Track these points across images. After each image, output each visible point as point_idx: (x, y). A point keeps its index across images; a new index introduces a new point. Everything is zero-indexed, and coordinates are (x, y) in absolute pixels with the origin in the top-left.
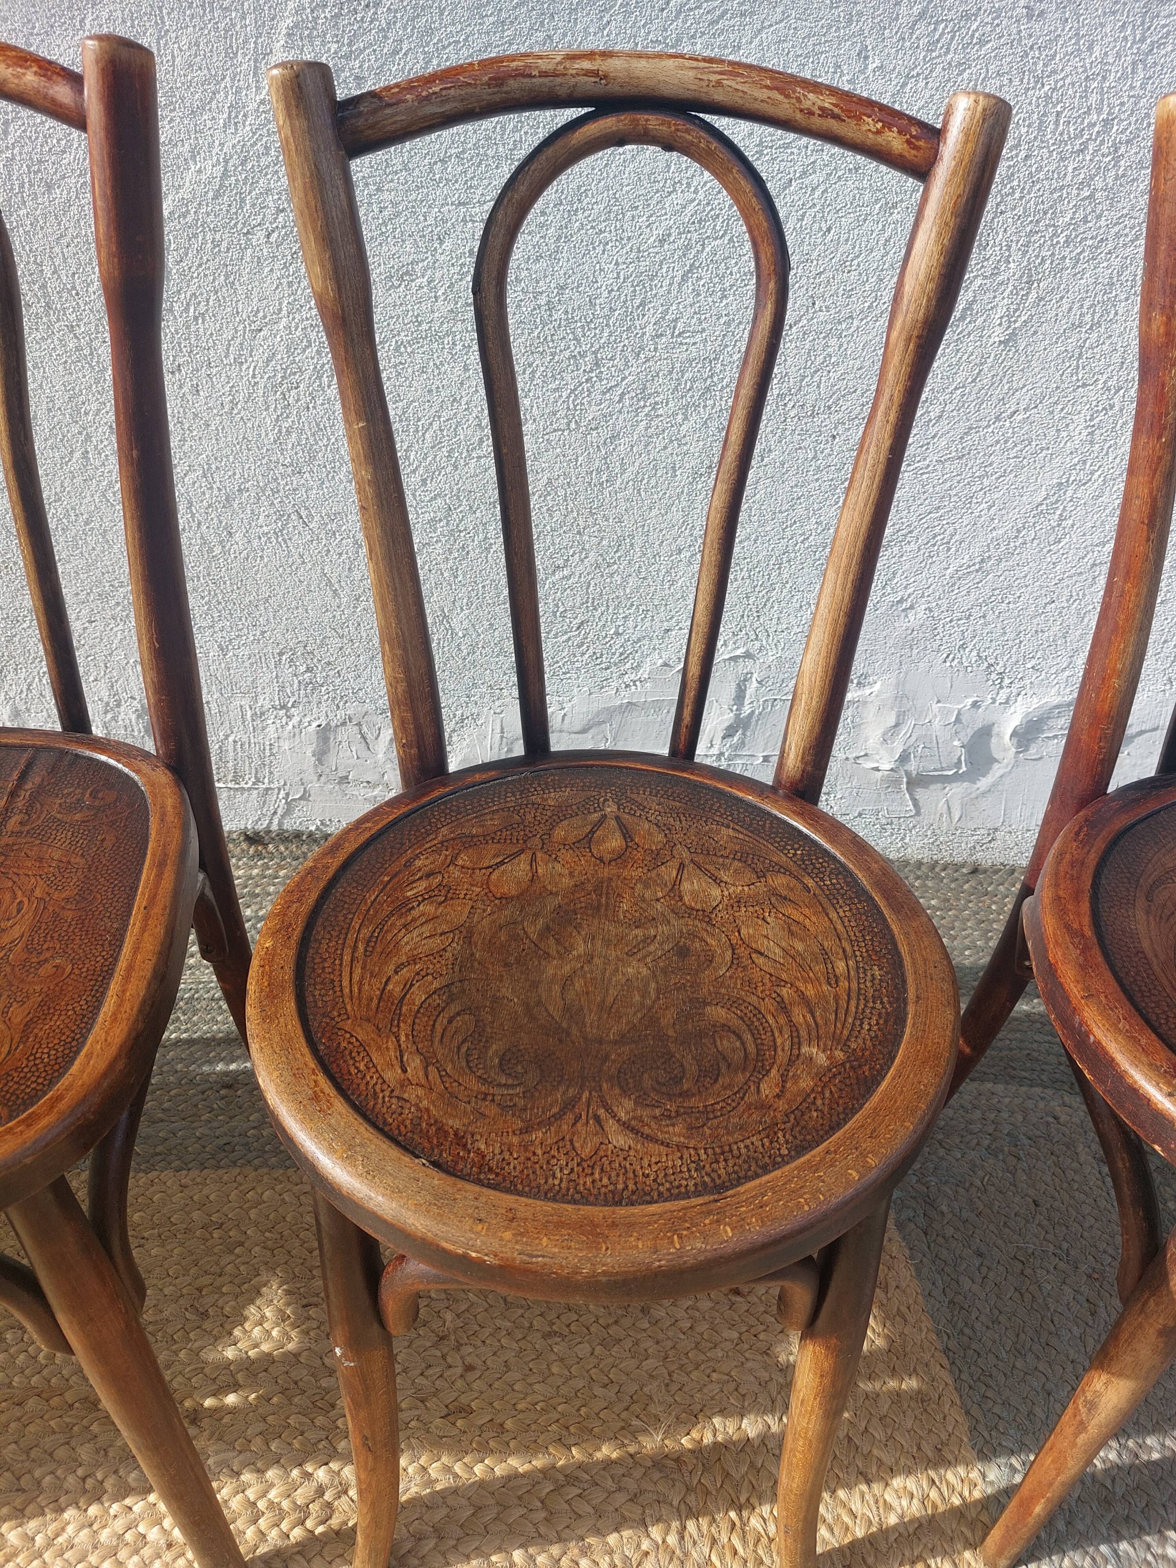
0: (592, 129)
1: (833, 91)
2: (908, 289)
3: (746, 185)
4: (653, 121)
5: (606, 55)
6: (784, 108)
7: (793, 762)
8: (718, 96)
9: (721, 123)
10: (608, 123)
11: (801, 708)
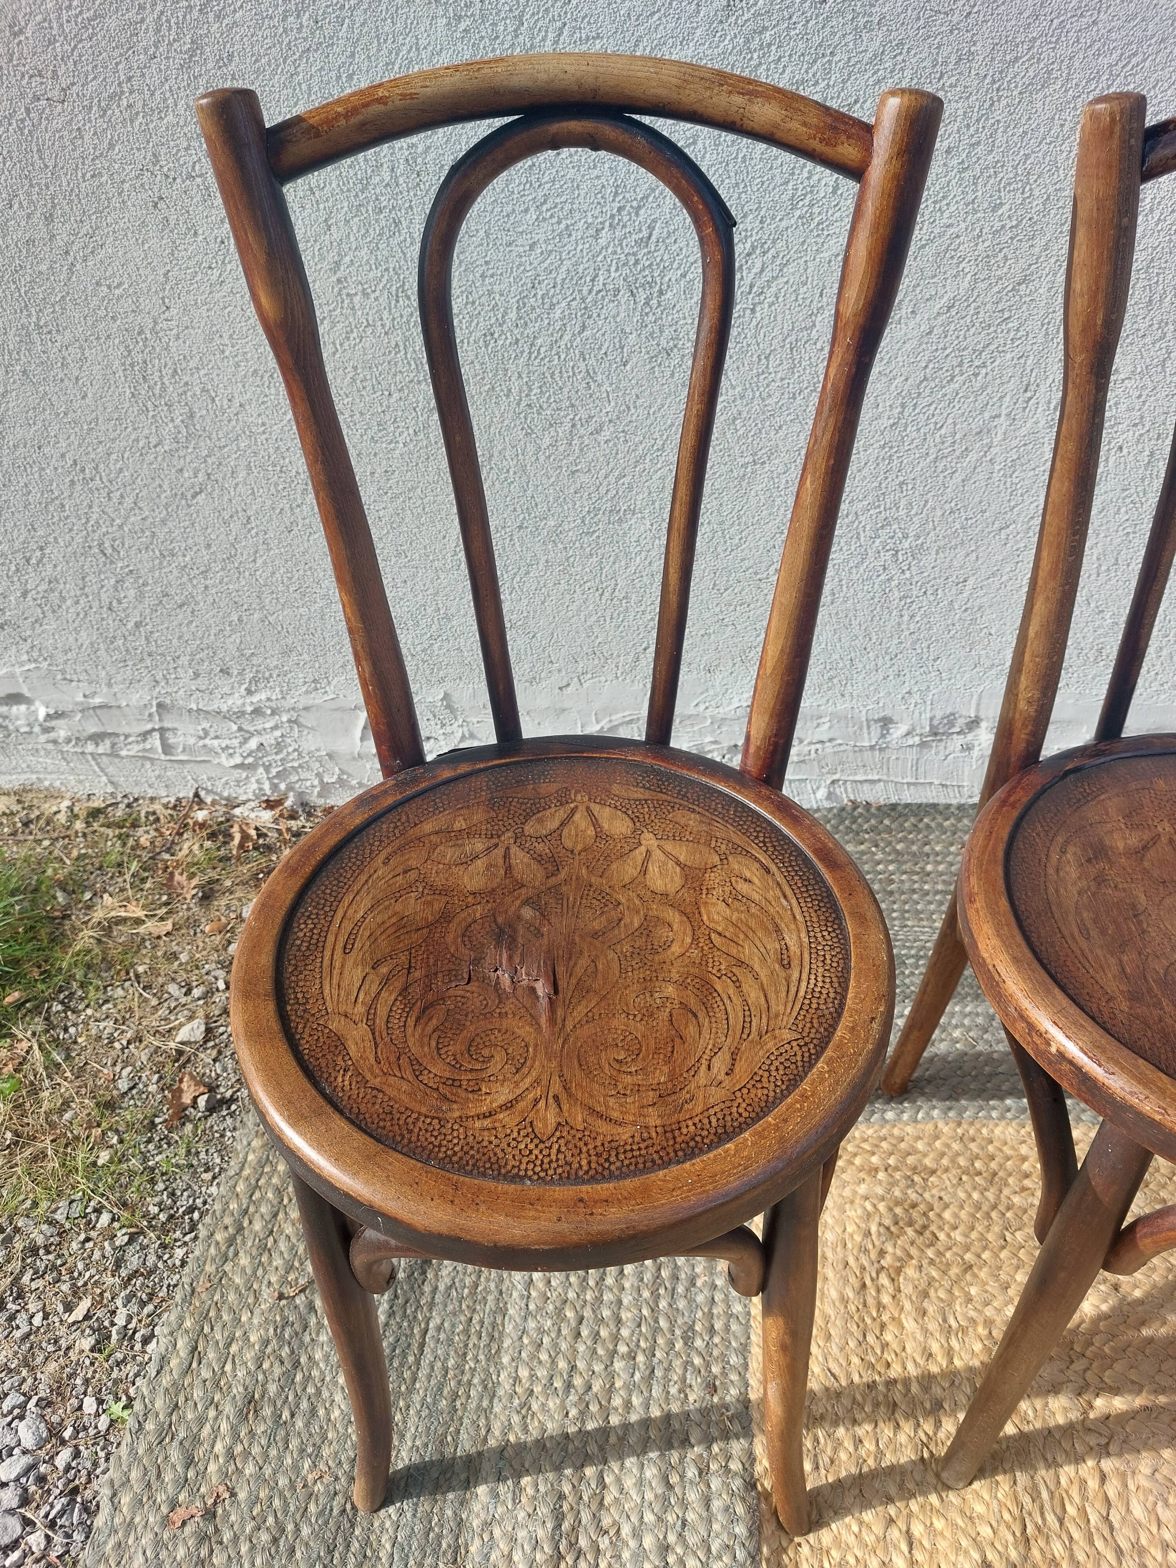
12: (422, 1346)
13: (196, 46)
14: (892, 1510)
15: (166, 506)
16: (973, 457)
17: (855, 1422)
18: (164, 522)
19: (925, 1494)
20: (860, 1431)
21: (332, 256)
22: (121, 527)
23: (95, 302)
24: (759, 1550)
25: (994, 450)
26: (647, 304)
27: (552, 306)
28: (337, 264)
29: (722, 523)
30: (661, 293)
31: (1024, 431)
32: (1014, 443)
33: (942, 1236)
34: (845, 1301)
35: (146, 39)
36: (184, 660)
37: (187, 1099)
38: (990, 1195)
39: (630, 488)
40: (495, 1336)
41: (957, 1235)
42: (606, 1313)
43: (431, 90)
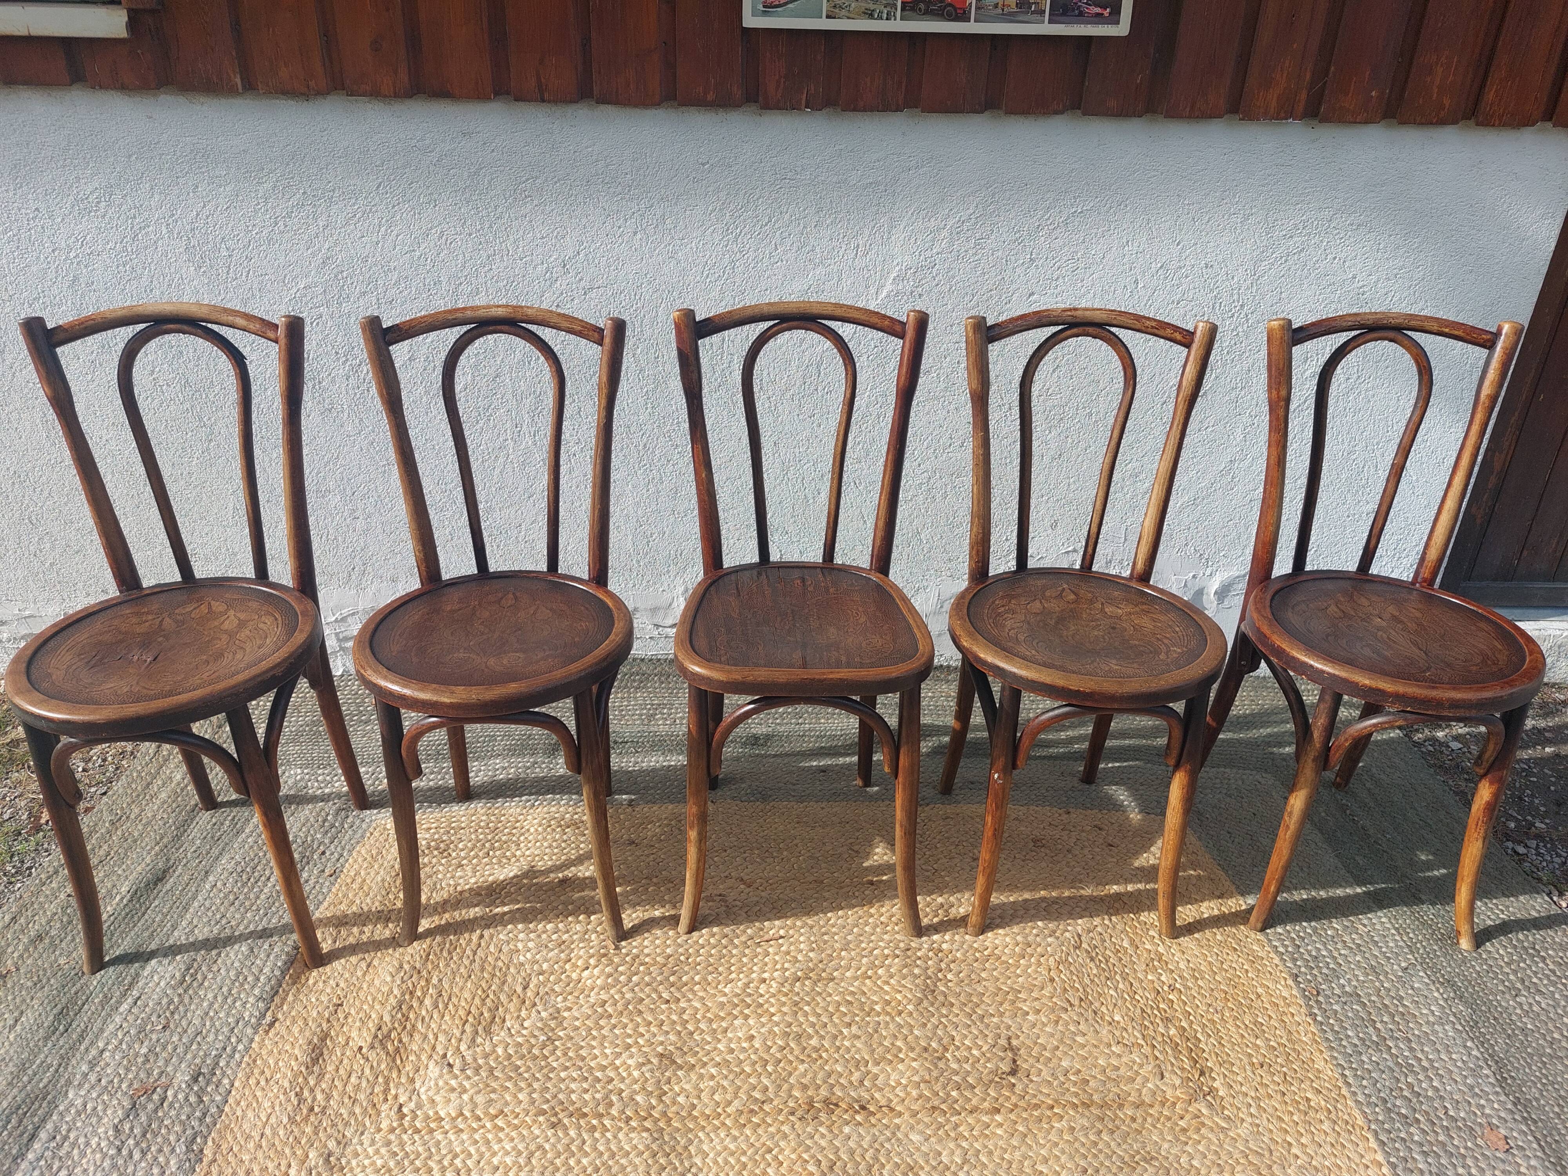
0: (1069, 333)
1: (1155, 320)
2: (1184, 384)
3: (1123, 350)
4: (1090, 330)
5: (1076, 309)
6: (1138, 325)
7: (1140, 566)
8: (1115, 322)
9: (1113, 329)
10: (1075, 331)
11: (1144, 542)
12: (143, 914)
13: (76, 279)
14: (366, 955)
15: (67, 495)
16: (501, 460)
17: (364, 925)
18: (66, 504)
19: (386, 949)
20: (366, 929)
21: (149, 368)
22: (41, 507)
23: (26, 390)
24: (289, 969)
25: (511, 457)
26: (314, 387)
27: (266, 389)
28: (153, 372)
29: (379, 496)
30: (320, 383)
31: (522, 447)
32: (520, 453)
33: (454, 854)
34: (383, 880)
35: (51, 275)
36: (80, 585)
37: (43, 821)
38: (489, 837)
39: (325, 479)
40: (186, 909)
41: (463, 854)
42: (252, 896)
43: (113, 315)
